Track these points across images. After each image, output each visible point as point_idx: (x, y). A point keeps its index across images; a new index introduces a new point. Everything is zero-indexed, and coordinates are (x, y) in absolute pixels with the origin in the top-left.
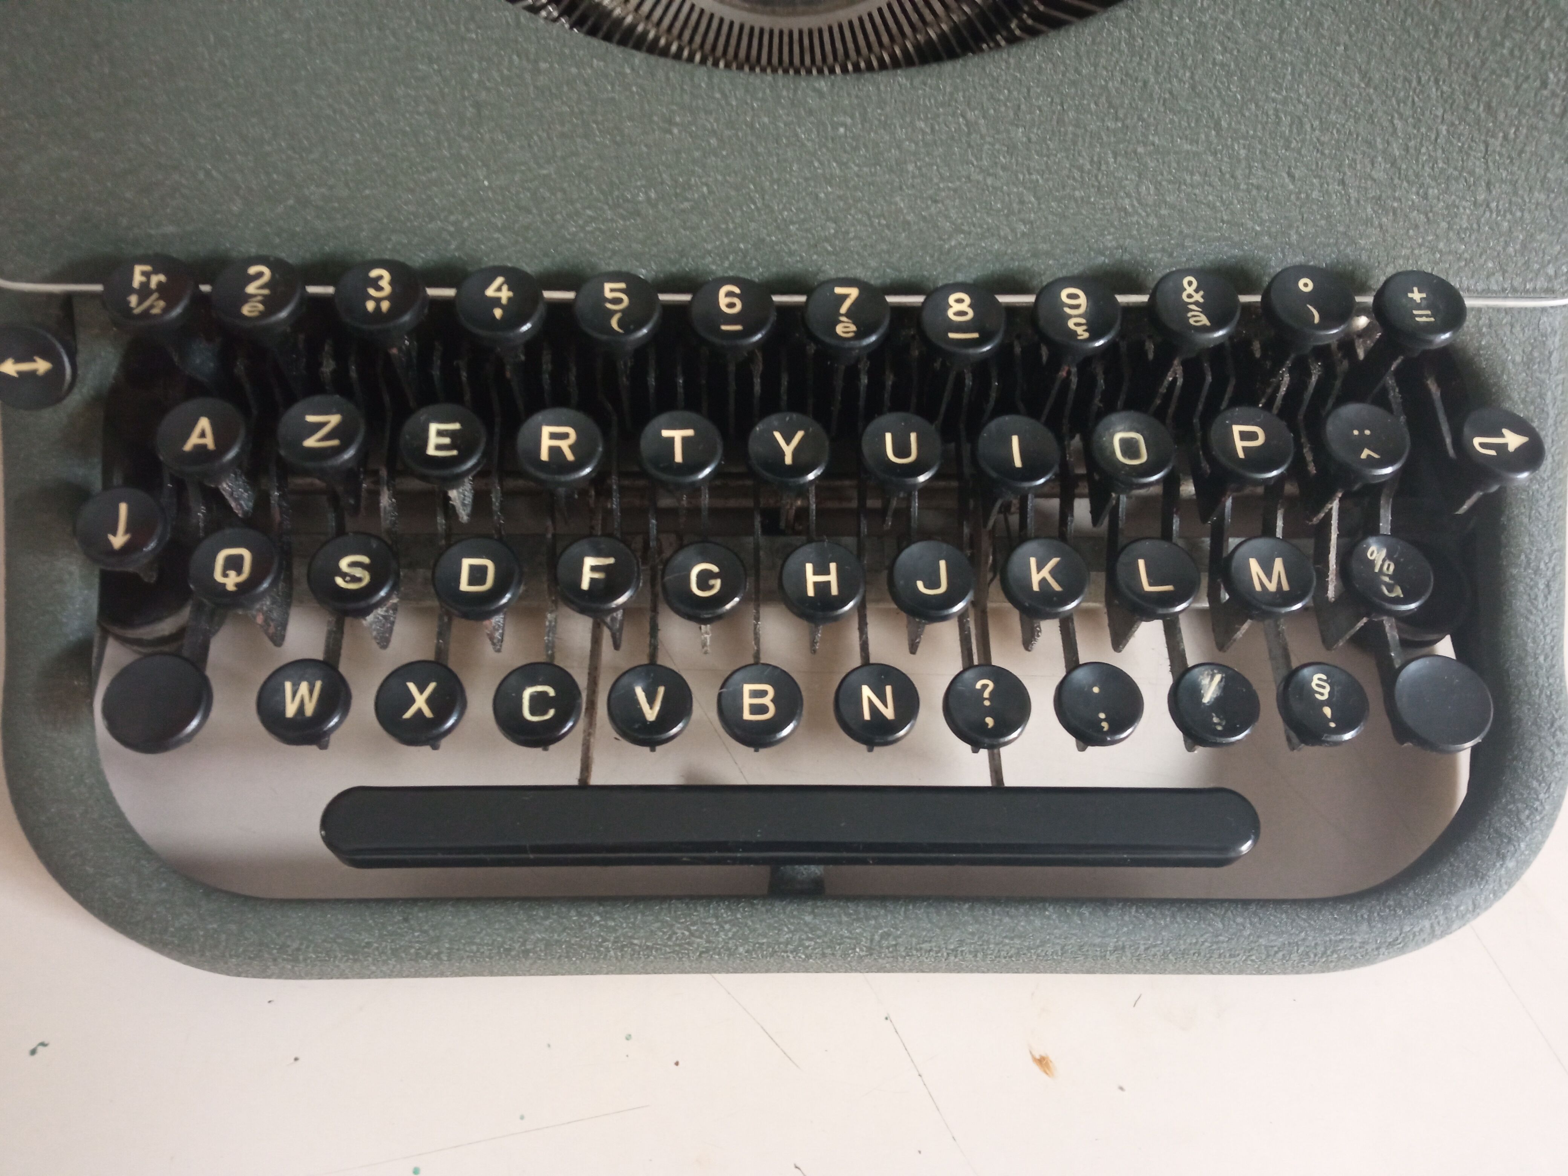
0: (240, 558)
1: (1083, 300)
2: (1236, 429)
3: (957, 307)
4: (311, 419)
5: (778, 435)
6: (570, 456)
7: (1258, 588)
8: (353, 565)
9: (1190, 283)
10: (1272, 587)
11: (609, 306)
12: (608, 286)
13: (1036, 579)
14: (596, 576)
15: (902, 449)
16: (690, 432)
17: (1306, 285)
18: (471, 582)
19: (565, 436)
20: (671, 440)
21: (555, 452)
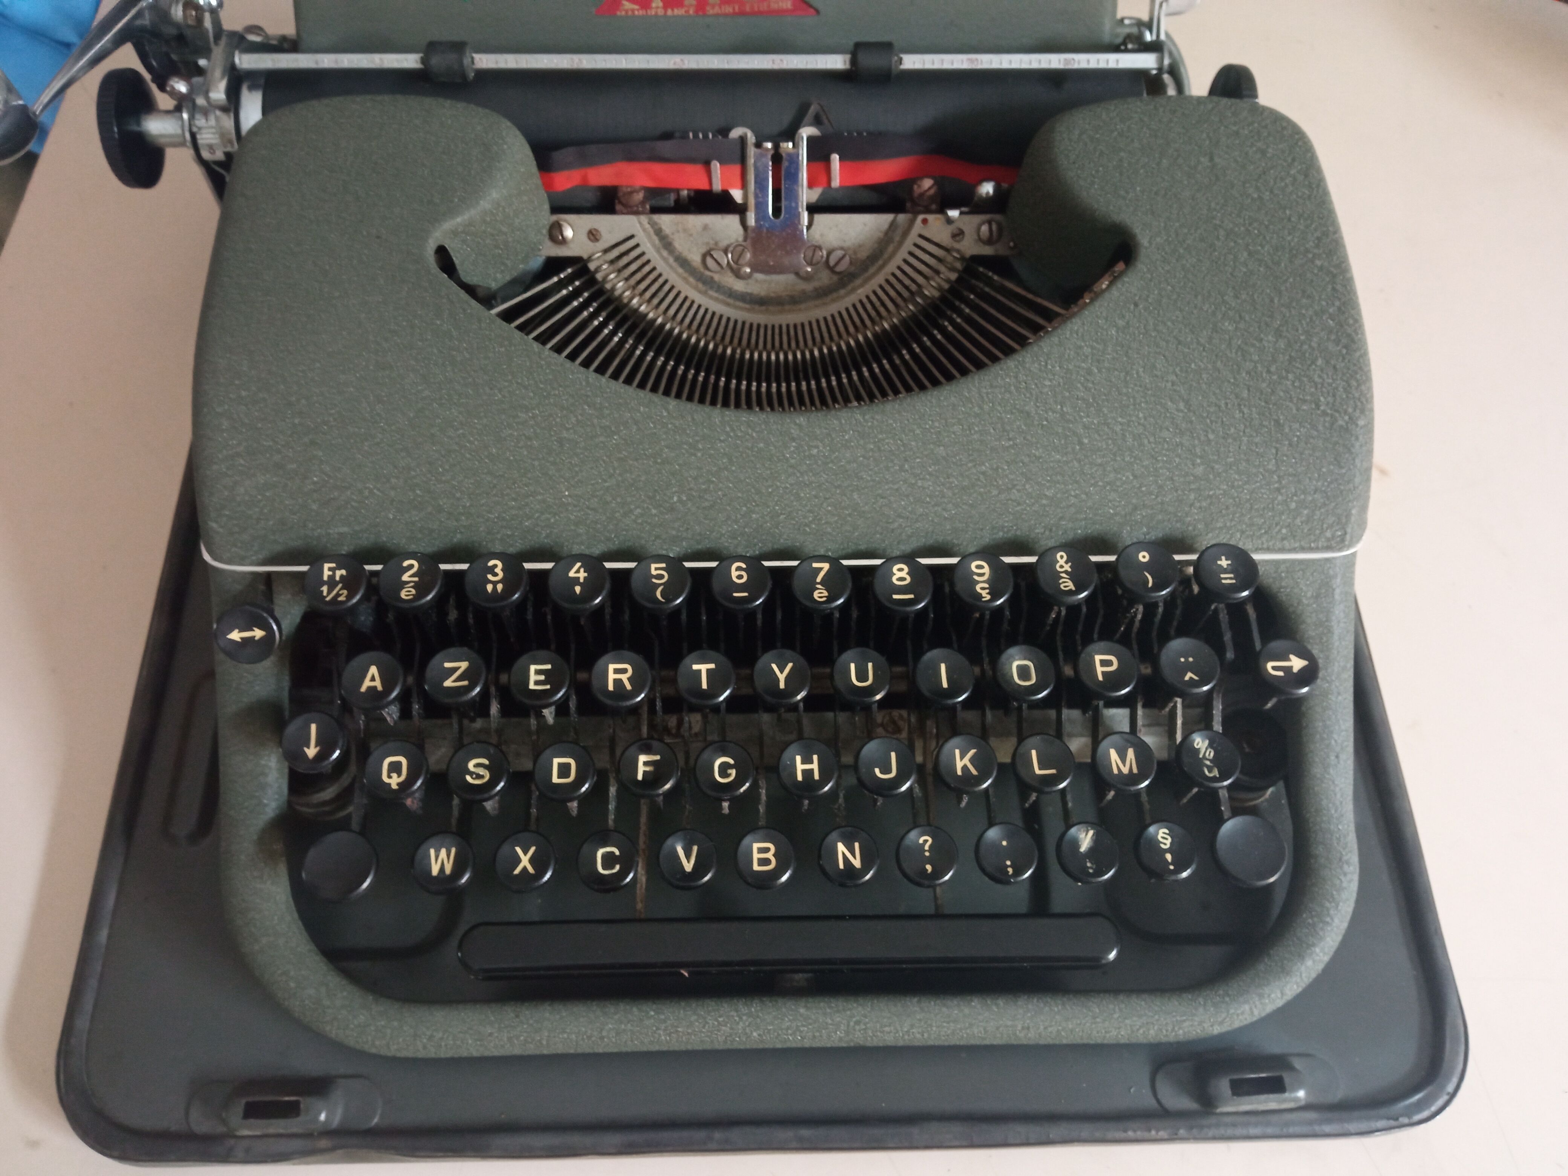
0: (399, 764)
1: (986, 570)
2: (1098, 658)
3: (899, 574)
4: (447, 665)
5: (774, 666)
6: (629, 687)
7: (1116, 771)
8: (477, 765)
9: (1062, 557)
10: (1125, 770)
11: (654, 580)
12: (653, 566)
13: (959, 765)
14: (648, 769)
15: (862, 677)
16: (712, 666)
17: (1144, 557)
18: (560, 776)
19: (624, 671)
20: (699, 672)
21: (618, 683)
